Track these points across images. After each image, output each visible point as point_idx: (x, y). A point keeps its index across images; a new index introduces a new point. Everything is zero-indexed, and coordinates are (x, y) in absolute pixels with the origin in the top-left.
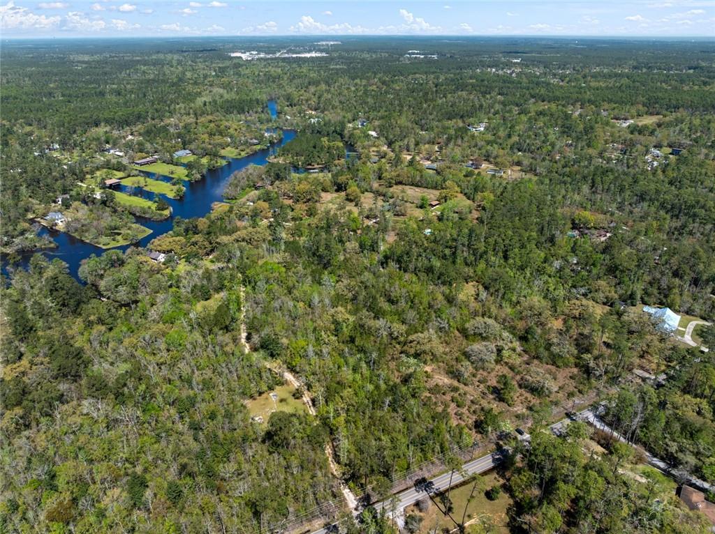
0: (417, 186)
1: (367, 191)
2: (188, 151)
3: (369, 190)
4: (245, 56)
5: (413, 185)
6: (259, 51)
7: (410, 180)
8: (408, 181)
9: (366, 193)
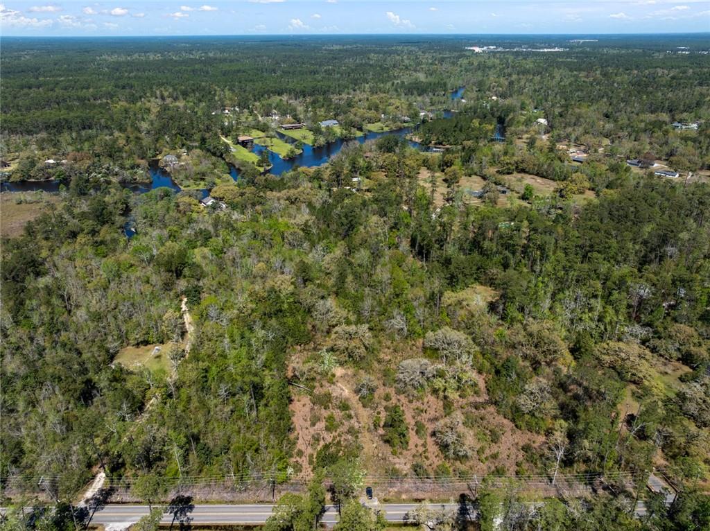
0: (543, 177)
1: (476, 174)
2: (335, 122)
3: (478, 173)
4: (477, 49)
5: (537, 175)
6: (498, 46)
7: (536, 169)
8: (534, 169)
9: (473, 176)
